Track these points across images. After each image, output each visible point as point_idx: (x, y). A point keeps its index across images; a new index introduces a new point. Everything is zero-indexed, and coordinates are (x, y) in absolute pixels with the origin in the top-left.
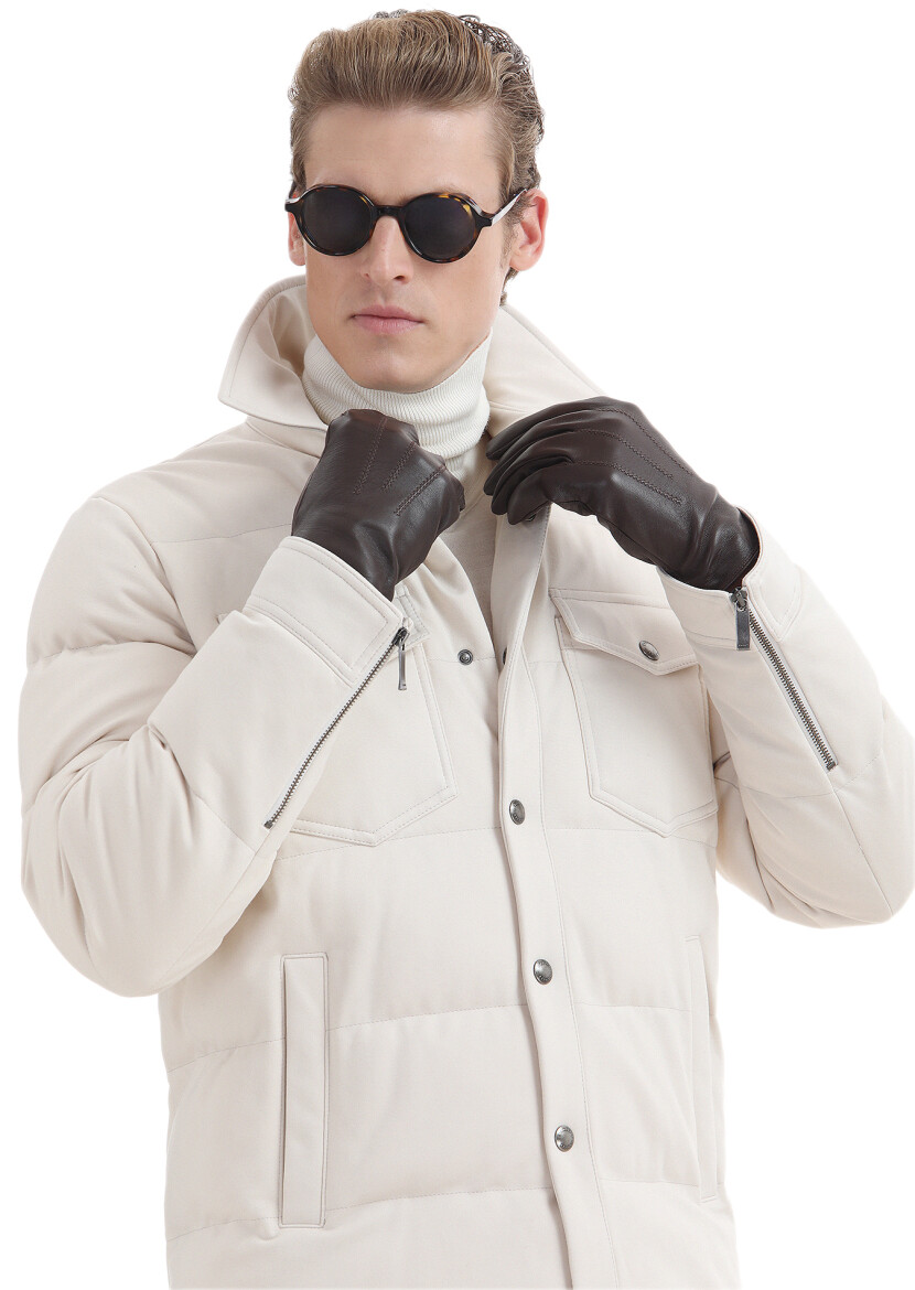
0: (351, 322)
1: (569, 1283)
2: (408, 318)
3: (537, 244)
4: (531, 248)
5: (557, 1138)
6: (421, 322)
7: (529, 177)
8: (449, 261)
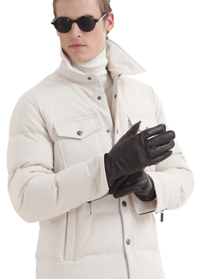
0: (70, 48)
1: (129, 277)
2: (82, 45)
3: (112, 25)
4: (111, 26)
5: (127, 242)
6: (85, 46)
7: (108, 9)
8: (90, 31)
